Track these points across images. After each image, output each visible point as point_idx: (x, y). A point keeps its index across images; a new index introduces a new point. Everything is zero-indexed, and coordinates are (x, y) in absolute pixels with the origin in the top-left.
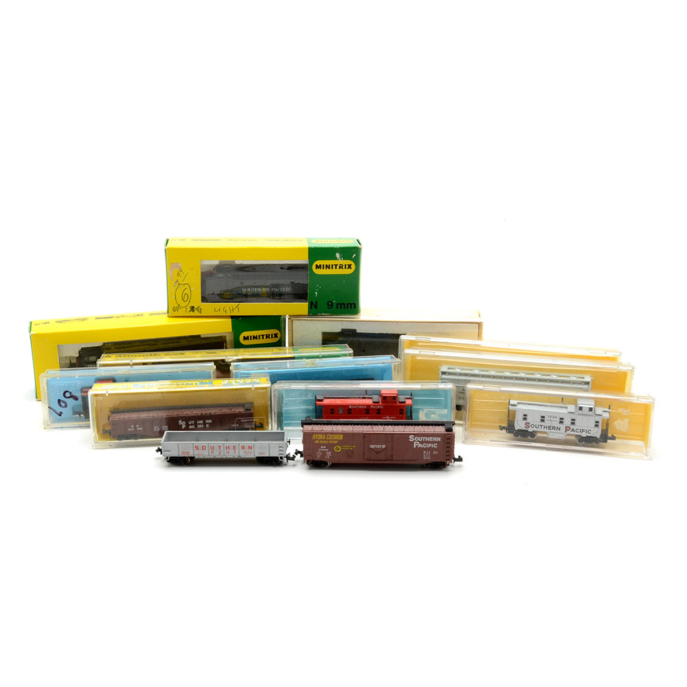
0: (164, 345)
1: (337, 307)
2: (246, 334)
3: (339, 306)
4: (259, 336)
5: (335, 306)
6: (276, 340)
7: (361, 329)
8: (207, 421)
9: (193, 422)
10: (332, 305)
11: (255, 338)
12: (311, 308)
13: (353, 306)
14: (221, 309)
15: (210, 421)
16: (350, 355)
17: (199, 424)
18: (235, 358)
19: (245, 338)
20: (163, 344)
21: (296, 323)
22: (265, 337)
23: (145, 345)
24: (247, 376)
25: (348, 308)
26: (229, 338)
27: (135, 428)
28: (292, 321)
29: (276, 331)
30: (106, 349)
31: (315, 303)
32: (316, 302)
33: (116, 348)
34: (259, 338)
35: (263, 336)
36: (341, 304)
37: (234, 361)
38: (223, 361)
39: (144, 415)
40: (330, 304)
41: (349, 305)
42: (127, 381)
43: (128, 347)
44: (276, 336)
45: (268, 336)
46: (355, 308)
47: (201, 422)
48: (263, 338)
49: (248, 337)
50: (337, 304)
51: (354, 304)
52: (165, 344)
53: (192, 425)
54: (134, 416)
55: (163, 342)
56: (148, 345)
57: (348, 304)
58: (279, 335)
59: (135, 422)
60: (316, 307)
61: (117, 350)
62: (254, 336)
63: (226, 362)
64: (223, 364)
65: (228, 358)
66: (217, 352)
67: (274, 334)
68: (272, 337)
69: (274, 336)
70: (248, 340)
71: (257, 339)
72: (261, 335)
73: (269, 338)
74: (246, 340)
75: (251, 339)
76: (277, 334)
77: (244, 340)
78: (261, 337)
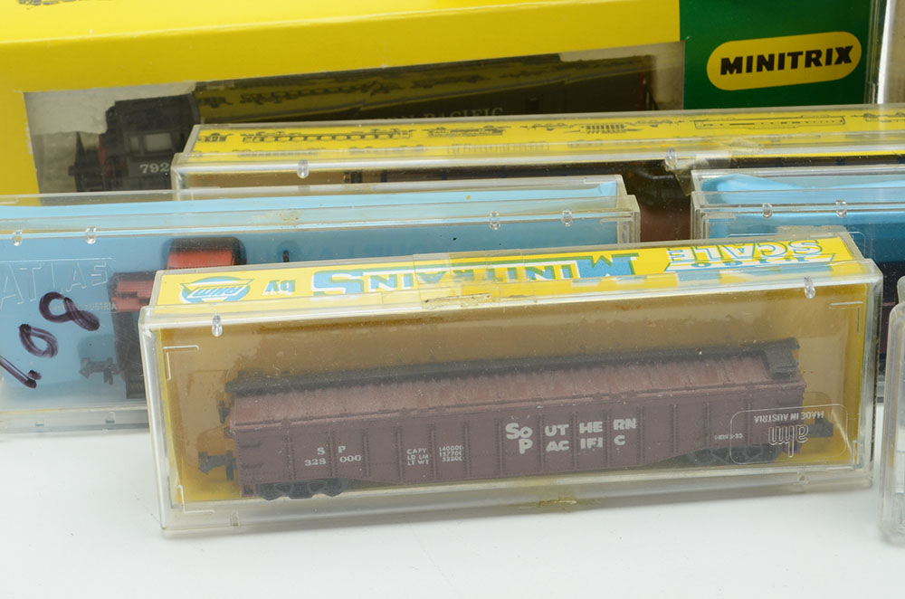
0: (422, 92)
2: (731, 49)
4: (782, 57)
6: (841, 71)
8: (618, 424)
9: (563, 428)
11: (765, 63)
15: (631, 424)
17: (587, 435)
18: (702, 156)
19: (727, 67)
20: (417, 85)
22: (802, 60)
23: (353, 89)
24: (764, 229)
26: (666, 66)
27: (332, 455)
29: (844, 39)
30: (207, 101)
33: (244, 100)
34: (781, 66)
35: (795, 56)
37: (699, 167)
38: (656, 166)
39: (366, 404)
42: (286, 260)
43: (288, 96)
44: (844, 54)
45: (813, 58)
47: (596, 426)
48: (794, 65)
49: (739, 60)
52: (428, 86)
53: (558, 438)
54: (326, 407)
55: (418, 77)
56: (364, 89)
58: (855, 55)
59: (331, 436)
61: (250, 108)
62: (761, 58)
63: (671, 173)
64: (656, 177)
65: (677, 155)
66: (628, 127)
67: (838, 50)
68: (829, 62)
69: (835, 56)
70: (739, 71)
71: (770, 67)
72: (789, 54)
73: (818, 64)
74: (731, 72)
75: (749, 69)
76: (849, 49)
77: (723, 72)
78: (788, 60)
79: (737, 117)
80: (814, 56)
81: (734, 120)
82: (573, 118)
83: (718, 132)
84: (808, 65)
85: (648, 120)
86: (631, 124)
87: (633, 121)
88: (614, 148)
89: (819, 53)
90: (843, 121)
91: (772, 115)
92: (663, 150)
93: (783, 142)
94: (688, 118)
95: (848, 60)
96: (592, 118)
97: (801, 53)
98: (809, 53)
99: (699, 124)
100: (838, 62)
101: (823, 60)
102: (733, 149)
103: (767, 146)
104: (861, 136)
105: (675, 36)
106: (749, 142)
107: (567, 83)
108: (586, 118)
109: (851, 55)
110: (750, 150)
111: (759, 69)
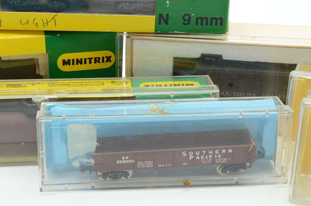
1: (197, 24)
2: (66, 56)
3: (200, 21)
4: (85, 59)
5: (193, 21)
6: (109, 65)
7: (228, 55)
10: (189, 20)
11: (79, 62)
12: (160, 23)
13: (219, 21)
14: (31, 21)
16: (214, 95)
18: (47, 97)
19: (65, 63)
21: (138, 44)
22: (93, 61)
25: (211, 24)
26: (43, 62)
28: (133, 39)
29: (108, 53)
31: (165, 17)
32: (167, 15)
34: (85, 63)
35: (90, 59)
36: (202, 19)
37: (45, 101)
38: (29, 100)
40: (187, 18)
41: (214, 20)
44: (109, 59)
45: (97, 60)
46: (221, 24)
48: (90, 62)
49: (69, 60)
50: (197, 19)
51: (221, 19)
57: (212, 19)
58: (113, 59)
60: (166, 23)
62: (77, 60)
63: (35, 103)
64: (29, 105)
65: (37, 96)
66: (23, 85)
67: (106, 57)
68: (103, 62)
69: (105, 59)
70: (70, 64)
71: (81, 63)
72: (88, 59)
73: (99, 62)
74: (67, 65)
75: (73, 64)
76: (110, 57)
77: (63, 65)
78: (88, 61)
79: (65, 82)
80: (97, 59)
81: (64, 83)
82: (3, 82)
83: (55, 88)
84: (95, 62)
85: (31, 82)
86: (24, 84)
87: (26, 83)
88: (14, 94)
89: (99, 58)
90: (103, 84)
91: (78, 81)
92: (32, 94)
93: (78, 92)
94: (46, 82)
95: (110, 61)
96: (10, 81)
97: (92, 58)
98: (95, 58)
99: (50, 84)
100: (107, 62)
101: (101, 61)
102: (58, 94)
103: (71, 93)
104: (107, 90)
105: (44, 51)
106: (64, 92)
107: (3, 68)
108: (8, 81)
109: (111, 59)
110: (64, 95)
111: (77, 64)
